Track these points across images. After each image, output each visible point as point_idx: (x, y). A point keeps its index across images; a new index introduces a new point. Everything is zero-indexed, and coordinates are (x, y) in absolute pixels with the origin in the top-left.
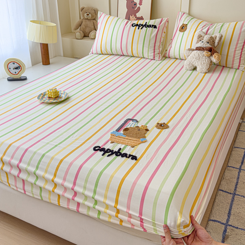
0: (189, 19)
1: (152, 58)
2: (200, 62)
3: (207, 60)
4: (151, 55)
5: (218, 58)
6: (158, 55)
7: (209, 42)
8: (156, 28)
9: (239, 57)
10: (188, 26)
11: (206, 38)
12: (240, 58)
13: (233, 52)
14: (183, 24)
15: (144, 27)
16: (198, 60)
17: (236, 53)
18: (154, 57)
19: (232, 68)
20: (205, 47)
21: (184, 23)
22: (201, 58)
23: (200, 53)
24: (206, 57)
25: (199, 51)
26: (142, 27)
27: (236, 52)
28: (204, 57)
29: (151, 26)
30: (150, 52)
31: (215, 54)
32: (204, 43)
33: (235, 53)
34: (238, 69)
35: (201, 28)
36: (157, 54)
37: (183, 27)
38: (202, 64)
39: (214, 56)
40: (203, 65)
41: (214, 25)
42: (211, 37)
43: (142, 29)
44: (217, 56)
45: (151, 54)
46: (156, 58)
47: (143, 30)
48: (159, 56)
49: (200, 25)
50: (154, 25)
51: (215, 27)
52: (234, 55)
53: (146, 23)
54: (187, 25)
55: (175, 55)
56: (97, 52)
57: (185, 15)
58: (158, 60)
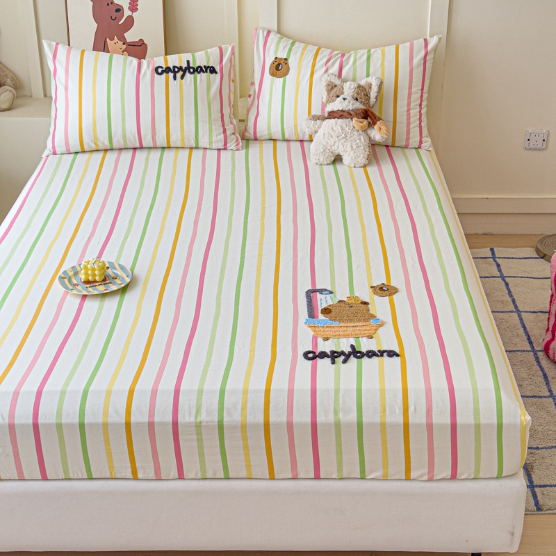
0: (287, 44)
1: (221, 145)
2: (349, 144)
3: (362, 139)
4: (218, 140)
5: (387, 131)
6: (233, 136)
7: (358, 97)
8: (216, 73)
9: (418, 122)
10: (290, 62)
11: (349, 89)
12: (420, 123)
13: (406, 113)
14: (276, 58)
15: (187, 73)
16: (343, 141)
17: (411, 115)
18: (225, 144)
19: (406, 147)
20: (352, 110)
21: (279, 56)
22: (349, 135)
23: (344, 125)
24: (360, 132)
25: (340, 120)
26: (181, 73)
27: (411, 111)
28: (355, 133)
29: (204, 69)
30: (214, 133)
31: (378, 123)
32: (349, 102)
33: (408, 115)
34: (420, 148)
35: (322, 66)
36: (230, 135)
37: (279, 65)
38: (355, 147)
39: (376, 127)
40: (356, 151)
41: (349, 57)
42: (359, 86)
43: (182, 77)
44: (383, 128)
45: (219, 137)
46: (231, 145)
47: (186, 82)
48: (235, 140)
49: (319, 58)
50: (209, 67)
51: (355, 61)
52: (408, 119)
53: (188, 62)
54: (286, 59)
55: (272, 131)
56: (68, 149)
57: (272, 35)
58: (234, 149)
